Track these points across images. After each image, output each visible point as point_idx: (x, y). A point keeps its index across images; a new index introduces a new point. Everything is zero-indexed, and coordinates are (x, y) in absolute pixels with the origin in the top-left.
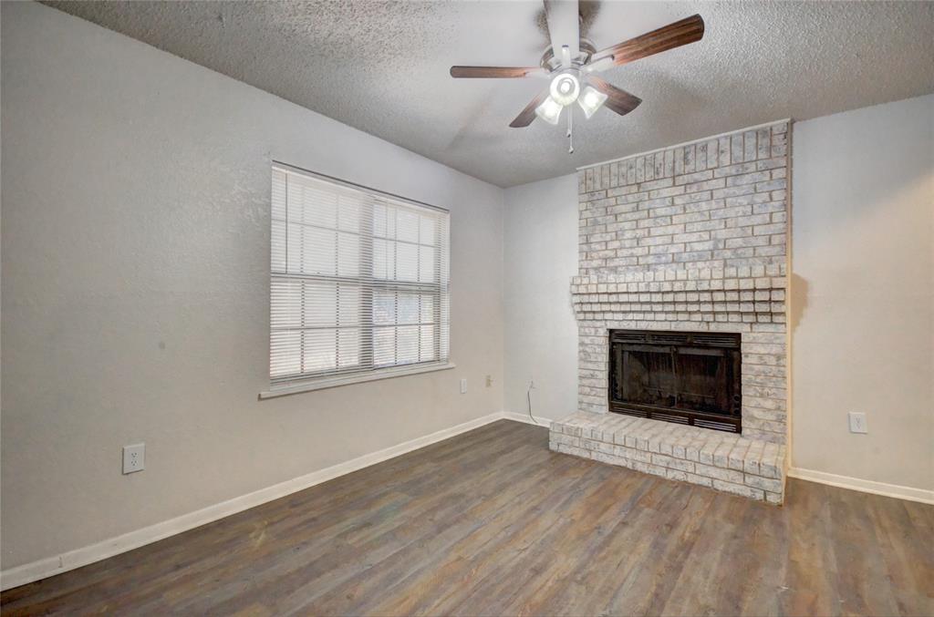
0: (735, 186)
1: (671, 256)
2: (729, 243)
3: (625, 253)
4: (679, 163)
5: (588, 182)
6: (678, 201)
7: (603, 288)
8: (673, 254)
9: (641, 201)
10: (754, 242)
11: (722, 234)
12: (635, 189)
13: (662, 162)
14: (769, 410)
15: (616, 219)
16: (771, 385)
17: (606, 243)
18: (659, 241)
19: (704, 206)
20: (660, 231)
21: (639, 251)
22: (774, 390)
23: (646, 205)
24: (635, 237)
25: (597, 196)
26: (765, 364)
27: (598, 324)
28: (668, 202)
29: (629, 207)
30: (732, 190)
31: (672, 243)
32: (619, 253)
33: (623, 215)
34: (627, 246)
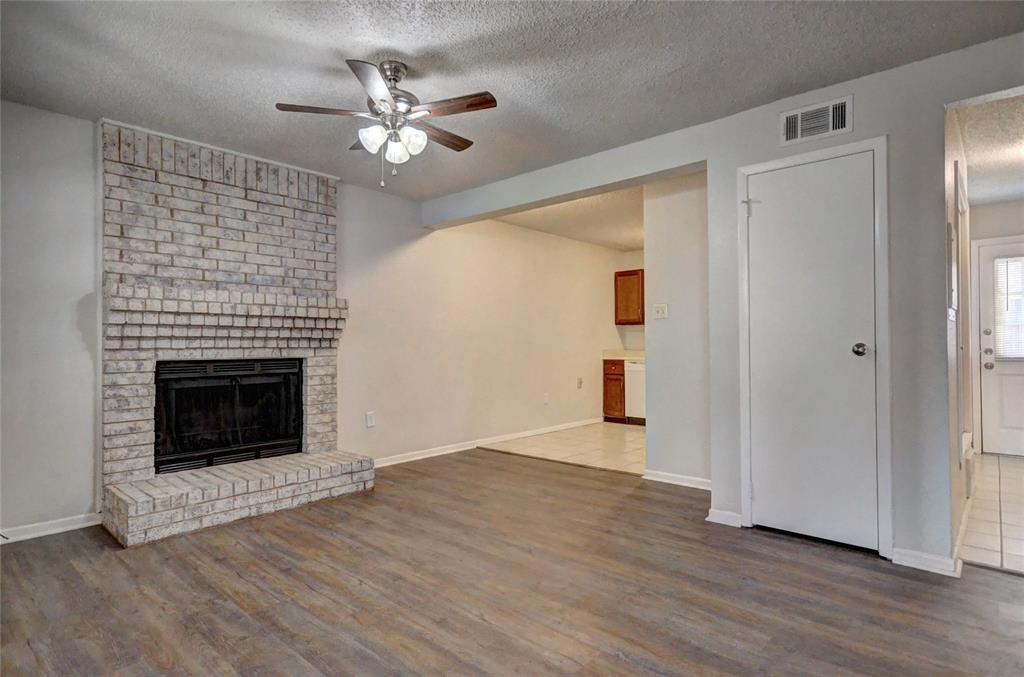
0: (301, 219)
1: (243, 275)
2: (298, 272)
3: (185, 262)
4: (251, 176)
5: (124, 147)
6: (250, 217)
7: (172, 306)
8: (246, 275)
9: (207, 203)
10: (316, 275)
11: (292, 263)
12: (199, 185)
13: (232, 166)
14: (327, 423)
15: (172, 215)
16: (328, 401)
17: (157, 243)
18: (230, 256)
19: (276, 231)
20: (231, 245)
21: (204, 263)
22: (330, 405)
23: (214, 210)
24: (199, 246)
25: (138, 174)
26: (324, 384)
27: (143, 355)
28: (240, 214)
29: (192, 206)
30: (300, 223)
31: (245, 262)
32: (177, 261)
33: (183, 213)
34: (189, 254)
